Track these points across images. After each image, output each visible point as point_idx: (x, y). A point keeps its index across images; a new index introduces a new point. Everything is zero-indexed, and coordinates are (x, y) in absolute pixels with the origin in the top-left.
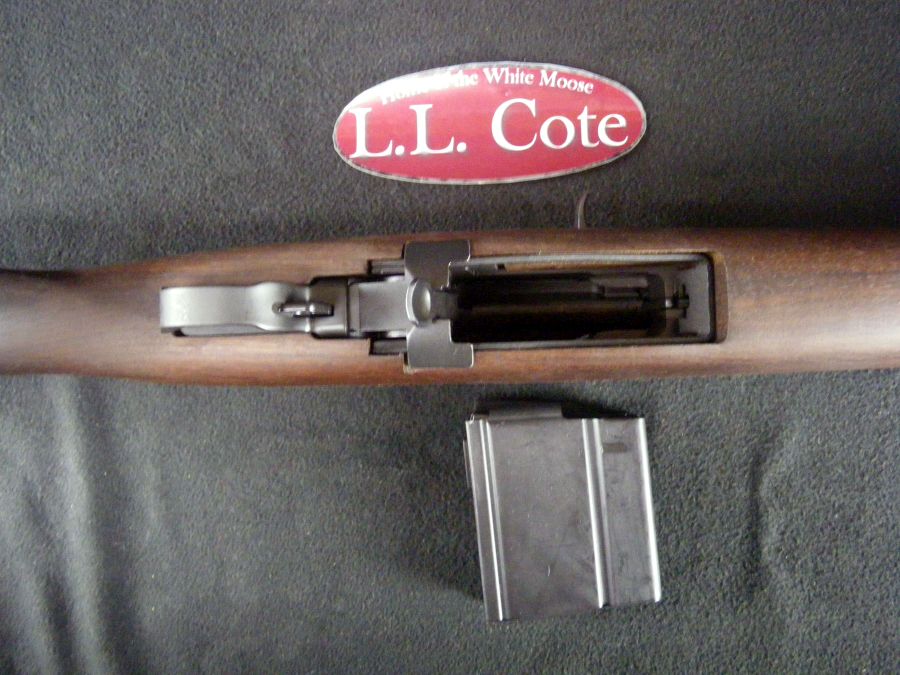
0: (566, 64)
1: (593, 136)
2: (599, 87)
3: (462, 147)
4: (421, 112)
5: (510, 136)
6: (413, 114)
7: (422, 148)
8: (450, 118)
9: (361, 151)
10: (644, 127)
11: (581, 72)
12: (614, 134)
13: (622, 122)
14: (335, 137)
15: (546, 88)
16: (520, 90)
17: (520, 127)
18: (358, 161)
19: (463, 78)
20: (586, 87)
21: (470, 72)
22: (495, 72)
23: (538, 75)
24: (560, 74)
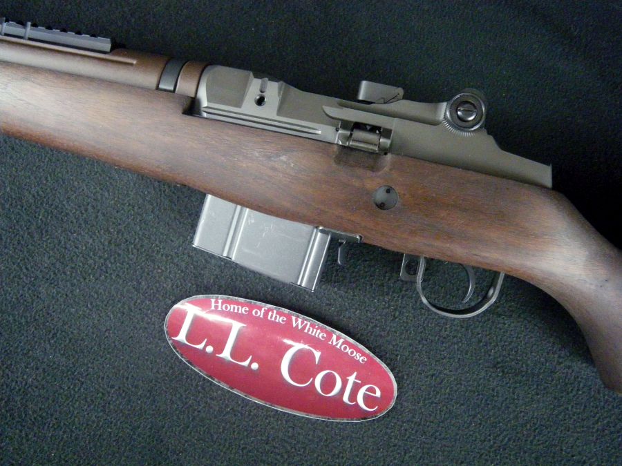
2: (370, 362)
12: (369, 401)
16: (314, 342)
19: (276, 315)
20: (361, 359)
21: (281, 314)
22: (298, 321)
23: (330, 335)
24: (345, 342)
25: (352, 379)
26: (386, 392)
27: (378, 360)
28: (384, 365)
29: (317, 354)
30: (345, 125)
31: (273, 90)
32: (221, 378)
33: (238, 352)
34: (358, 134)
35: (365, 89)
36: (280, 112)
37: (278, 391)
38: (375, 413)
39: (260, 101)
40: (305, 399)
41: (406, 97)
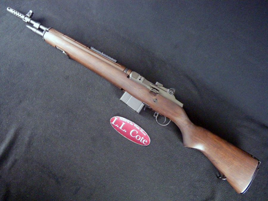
0: (144, 130)
1: (142, 141)
2: (146, 136)
3: (126, 131)
4: (124, 124)
5: (132, 134)
6: (122, 123)
7: (121, 128)
8: (127, 127)
9: (113, 123)
10: (149, 144)
11: (145, 132)
12: (145, 142)
13: (147, 142)
14: (111, 119)
15: (140, 132)
16: (137, 130)
17: (134, 134)
18: (112, 124)
19: (131, 123)
20: (145, 135)
21: (132, 123)
22: (135, 125)
23: (140, 129)
24: (143, 131)
25: (143, 138)
26: (148, 142)
27: (148, 136)
28: (149, 137)
29: (137, 132)
30: (152, 87)
31: (143, 78)
32: (119, 132)
33: (123, 128)
34: (154, 89)
35: (157, 83)
36: (143, 82)
37: (129, 136)
38: (146, 145)
39: (140, 79)
40: (134, 139)
41: (163, 86)
